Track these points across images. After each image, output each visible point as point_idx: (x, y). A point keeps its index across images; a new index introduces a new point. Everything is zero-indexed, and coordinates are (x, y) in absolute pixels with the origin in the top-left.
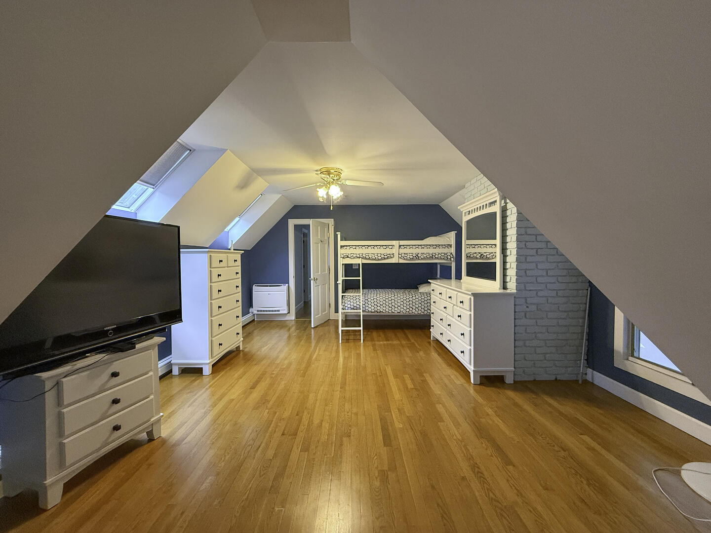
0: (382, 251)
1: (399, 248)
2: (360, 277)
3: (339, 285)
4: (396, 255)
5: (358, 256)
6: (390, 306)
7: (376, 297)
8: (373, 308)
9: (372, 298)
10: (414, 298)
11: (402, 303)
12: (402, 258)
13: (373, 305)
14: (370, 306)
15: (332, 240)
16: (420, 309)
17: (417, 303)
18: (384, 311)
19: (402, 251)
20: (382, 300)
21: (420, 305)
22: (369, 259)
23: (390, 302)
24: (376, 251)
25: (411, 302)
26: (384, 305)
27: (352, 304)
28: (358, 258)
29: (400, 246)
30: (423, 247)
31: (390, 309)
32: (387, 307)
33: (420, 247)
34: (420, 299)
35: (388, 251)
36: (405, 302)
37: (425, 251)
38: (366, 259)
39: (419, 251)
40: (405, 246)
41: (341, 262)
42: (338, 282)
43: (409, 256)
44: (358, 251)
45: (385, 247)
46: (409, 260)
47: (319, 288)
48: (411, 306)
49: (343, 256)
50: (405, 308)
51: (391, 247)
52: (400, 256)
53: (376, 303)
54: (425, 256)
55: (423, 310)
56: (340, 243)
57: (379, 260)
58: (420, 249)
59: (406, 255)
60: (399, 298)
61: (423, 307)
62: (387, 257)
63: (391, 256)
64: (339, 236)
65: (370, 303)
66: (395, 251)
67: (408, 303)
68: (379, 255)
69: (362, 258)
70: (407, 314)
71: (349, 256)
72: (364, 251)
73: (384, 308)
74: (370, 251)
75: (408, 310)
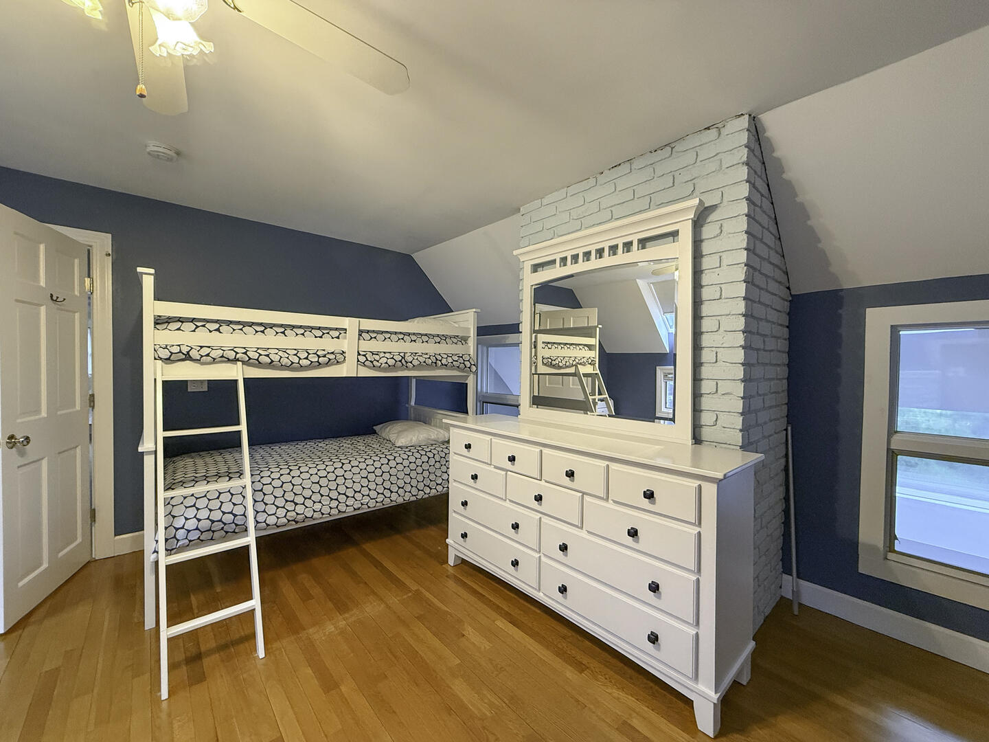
0: (310, 343)
1: (359, 339)
2: (238, 423)
3: (146, 458)
4: (351, 358)
5: (231, 355)
6: (334, 495)
7: (288, 478)
8: (281, 513)
9: (277, 483)
10: (392, 464)
11: (364, 482)
12: (367, 363)
13: (280, 502)
14: (271, 509)
15: (103, 298)
16: (408, 488)
17: (401, 475)
18: (316, 515)
19: (368, 346)
20: (307, 484)
21: (408, 480)
22: (271, 365)
23: (333, 485)
24: (292, 341)
25: (386, 476)
26: (316, 497)
27: (203, 514)
28: (229, 360)
29: (361, 332)
30: (414, 338)
31: (334, 504)
32: (326, 501)
33: (406, 338)
34: (406, 463)
35: (328, 344)
36: (372, 477)
37: (419, 347)
38: (259, 364)
39: (407, 347)
40: (374, 334)
41: (155, 375)
42: (140, 450)
43: (384, 360)
44: (229, 340)
45: (319, 333)
46: (385, 370)
47: (39, 469)
48: (387, 485)
49: (164, 354)
50: (373, 494)
51: (337, 333)
52: (362, 359)
53: (289, 496)
54: (421, 359)
55: (414, 491)
56: (152, 307)
57: (302, 368)
58: (408, 344)
59: (377, 357)
60: (356, 470)
61: (414, 483)
62: (326, 360)
63: (337, 358)
64: (148, 283)
65: (269, 499)
66: (348, 344)
67: (379, 480)
68: (304, 355)
69: (244, 363)
70: (379, 506)
71: (194, 354)
72: (250, 341)
73: (318, 506)
74: (271, 340)
75: (380, 498)
